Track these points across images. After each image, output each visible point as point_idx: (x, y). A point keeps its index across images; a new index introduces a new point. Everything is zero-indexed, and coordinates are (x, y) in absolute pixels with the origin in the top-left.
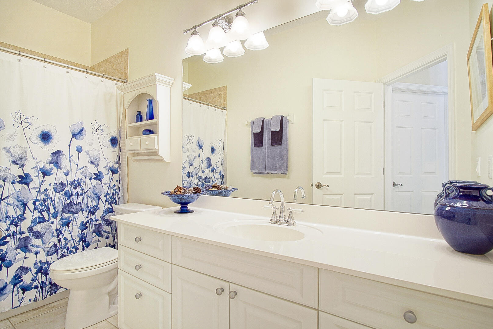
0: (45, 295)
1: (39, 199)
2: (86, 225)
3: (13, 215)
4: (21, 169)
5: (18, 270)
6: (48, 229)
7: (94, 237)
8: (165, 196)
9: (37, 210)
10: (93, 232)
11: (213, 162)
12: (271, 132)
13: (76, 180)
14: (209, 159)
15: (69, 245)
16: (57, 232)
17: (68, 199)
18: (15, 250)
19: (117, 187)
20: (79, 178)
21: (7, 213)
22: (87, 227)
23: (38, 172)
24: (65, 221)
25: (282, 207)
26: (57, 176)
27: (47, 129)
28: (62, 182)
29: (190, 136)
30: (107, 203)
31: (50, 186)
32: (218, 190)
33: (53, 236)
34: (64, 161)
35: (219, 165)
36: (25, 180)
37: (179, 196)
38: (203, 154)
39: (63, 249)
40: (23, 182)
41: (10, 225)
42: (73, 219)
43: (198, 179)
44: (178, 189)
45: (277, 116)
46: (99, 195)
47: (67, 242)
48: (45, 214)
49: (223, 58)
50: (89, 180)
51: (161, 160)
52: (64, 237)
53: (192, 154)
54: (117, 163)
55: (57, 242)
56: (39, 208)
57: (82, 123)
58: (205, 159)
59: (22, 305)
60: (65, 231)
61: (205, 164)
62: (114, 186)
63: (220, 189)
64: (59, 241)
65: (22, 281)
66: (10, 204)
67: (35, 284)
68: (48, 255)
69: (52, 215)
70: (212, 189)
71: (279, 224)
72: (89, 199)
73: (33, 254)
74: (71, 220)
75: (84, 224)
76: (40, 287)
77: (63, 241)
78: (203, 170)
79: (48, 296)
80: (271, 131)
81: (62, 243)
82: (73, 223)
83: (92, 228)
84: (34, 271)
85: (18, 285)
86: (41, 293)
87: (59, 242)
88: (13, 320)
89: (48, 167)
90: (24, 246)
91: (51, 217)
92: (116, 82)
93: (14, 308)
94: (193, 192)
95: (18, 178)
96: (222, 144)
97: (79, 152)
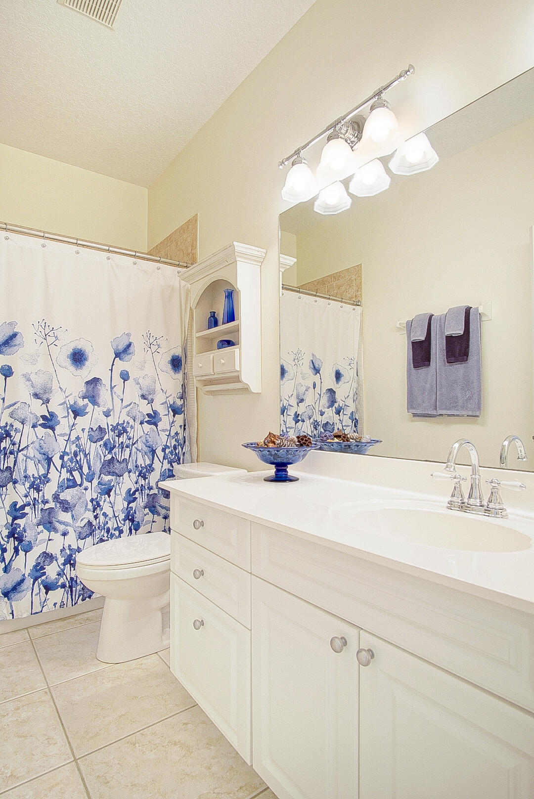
0: (75, 599)
1: (69, 452)
2: (135, 494)
3: (33, 475)
4: (44, 405)
5: (39, 557)
6: (80, 498)
7: (147, 514)
8: (248, 450)
9: (65, 469)
10: (145, 507)
11: (339, 397)
12: (446, 339)
13: (120, 423)
14: (331, 392)
15: (110, 525)
16: (92, 503)
17: (108, 454)
18: (36, 527)
19: (180, 437)
20: (124, 421)
21: (25, 471)
22: (137, 498)
23: (68, 410)
24: (104, 486)
25: (474, 476)
26: (94, 417)
27: (80, 345)
28: (100, 426)
29: (299, 352)
30: (166, 462)
31: (83, 432)
32: (344, 441)
33: (86, 509)
34: (104, 394)
35: (349, 402)
36: (49, 422)
37: (271, 450)
38: (321, 382)
39: (101, 530)
40: (48, 424)
41: (30, 488)
42: (115, 484)
43: (312, 426)
44: (271, 438)
45: (458, 309)
46: (154, 449)
47: (107, 520)
48: (76, 474)
49: (349, 201)
50: (140, 424)
51: (246, 390)
52: (102, 512)
53: (303, 382)
54: (181, 398)
55: (92, 519)
56: (68, 465)
57: (128, 335)
58: (324, 391)
59: (44, 610)
60: (104, 502)
61: (325, 400)
62: (177, 434)
63: (348, 441)
64: (96, 517)
65: (44, 574)
66: (29, 458)
67: (61, 581)
68: (79, 538)
69: (85, 477)
70: (332, 441)
71: (468, 511)
72: (140, 454)
73: (59, 534)
74: (113, 486)
75: (131, 493)
76: (68, 587)
77: (102, 518)
78: (321, 410)
79: (80, 601)
80: (446, 337)
81: (99, 520)
82: (115, 491)
83: (144, 500)
84: (61, 560)
85: (39, 579)
86: (69, 596)
87: (96, 519)
88: (34, 631)
89: (81, 403)
90: (48, 523)
91: (84, 479)
92: (180, 269)
93: (34, 614)
94: (297, 443)
95: (41, 419)
96: (354, 366)
97: (125, 380)
